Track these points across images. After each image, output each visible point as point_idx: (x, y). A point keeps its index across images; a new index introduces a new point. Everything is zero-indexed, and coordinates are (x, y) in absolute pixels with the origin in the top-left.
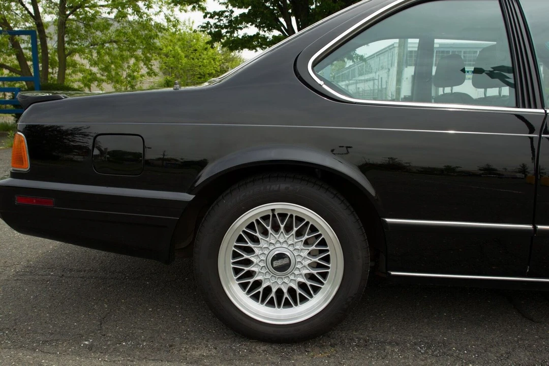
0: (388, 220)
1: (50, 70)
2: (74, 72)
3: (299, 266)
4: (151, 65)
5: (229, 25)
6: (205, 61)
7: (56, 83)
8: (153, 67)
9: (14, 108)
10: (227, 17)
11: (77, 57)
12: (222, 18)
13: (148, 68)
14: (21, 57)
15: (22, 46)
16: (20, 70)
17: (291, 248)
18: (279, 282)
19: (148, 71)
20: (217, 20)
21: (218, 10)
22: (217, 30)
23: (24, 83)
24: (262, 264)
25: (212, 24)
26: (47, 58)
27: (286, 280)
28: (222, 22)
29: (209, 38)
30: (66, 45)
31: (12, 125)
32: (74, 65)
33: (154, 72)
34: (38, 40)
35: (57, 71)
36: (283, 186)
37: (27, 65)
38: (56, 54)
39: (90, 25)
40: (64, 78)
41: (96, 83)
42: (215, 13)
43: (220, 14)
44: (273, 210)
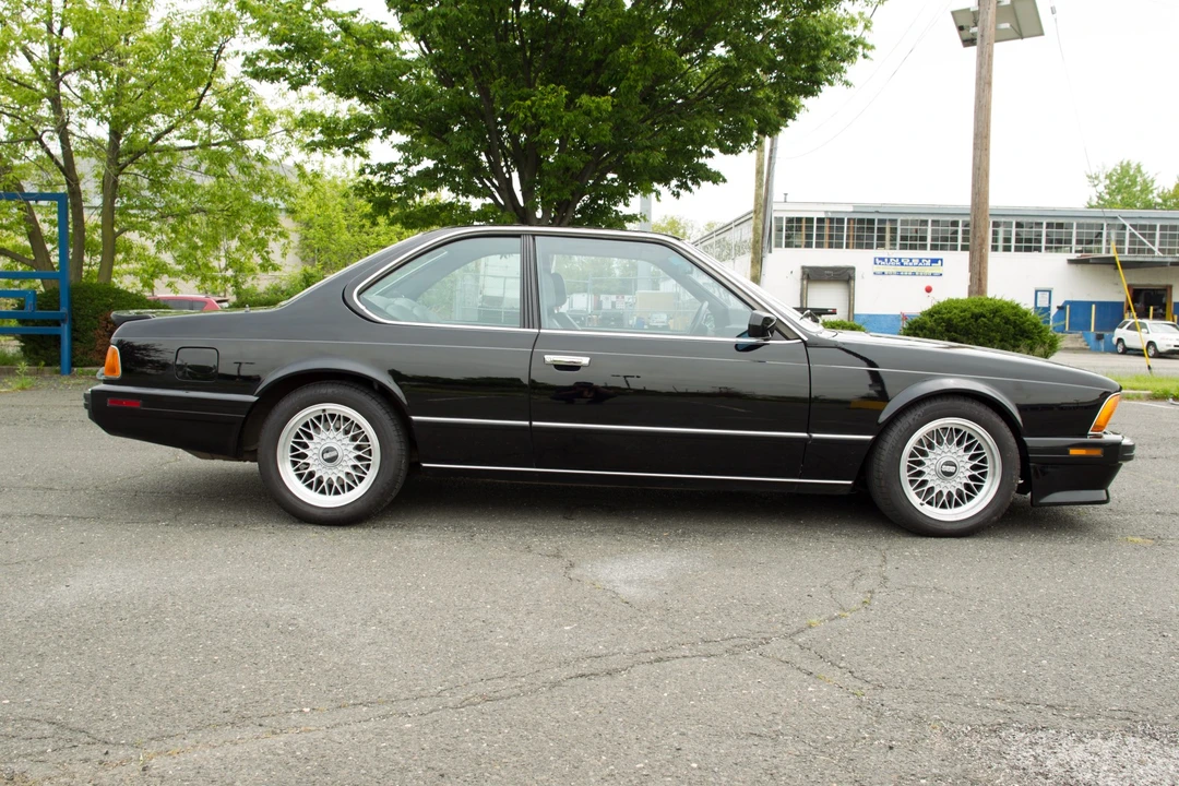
0: (413, 418)
1: (86, 259)
2: (125, 260)
3: (346, 458)
4: (268, 253)
5: (405, 186)
6: (381, 238)
7: (95, 281)
8: (271, 256)
9: (20, 326)
10: (399, 172)
11: (133, 236)
12: (392, 175)
13: (263, 258)
14: (35, 235)
15: (39, 217)
16: (32, 257)
17: (339, 443)
18: (330, 472)
19: (261, 262)
20: (384, 178)
21: (385, 161)
22: (383, 194)
23: (39, 281)
24: (315, 457)
25: (375, 184)
26: (82, 237)
27: (335, 471)
28: (392, 181)
29: (369, 208)
30: (117, 217)
31: (14, 354)
32: (128, 249)
33: (273, 265)
34: (70, 211)
35: (99, 260)
36: (329, 390)
37: (46, 250)
38: (100, 231)
39: (159, 182)
40: (110, 271)
41: (166, 279)
42: (381, 167)
43: (390, 168)
44: (324, 410)
